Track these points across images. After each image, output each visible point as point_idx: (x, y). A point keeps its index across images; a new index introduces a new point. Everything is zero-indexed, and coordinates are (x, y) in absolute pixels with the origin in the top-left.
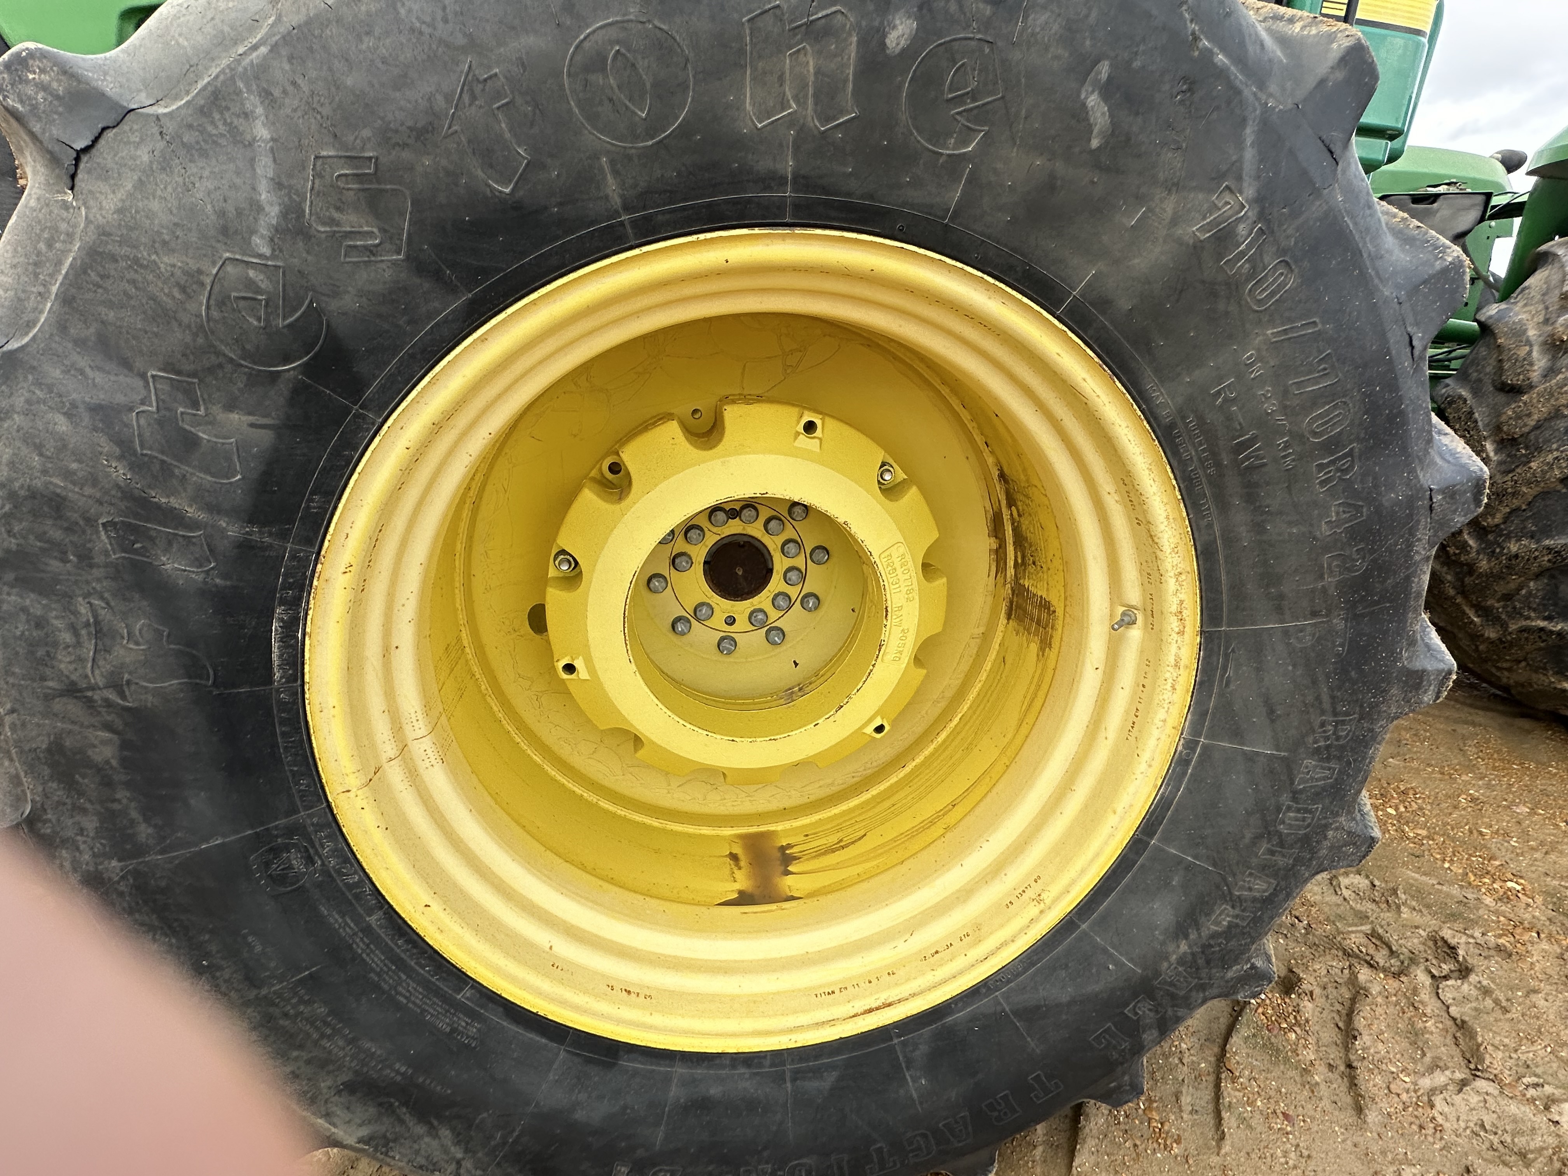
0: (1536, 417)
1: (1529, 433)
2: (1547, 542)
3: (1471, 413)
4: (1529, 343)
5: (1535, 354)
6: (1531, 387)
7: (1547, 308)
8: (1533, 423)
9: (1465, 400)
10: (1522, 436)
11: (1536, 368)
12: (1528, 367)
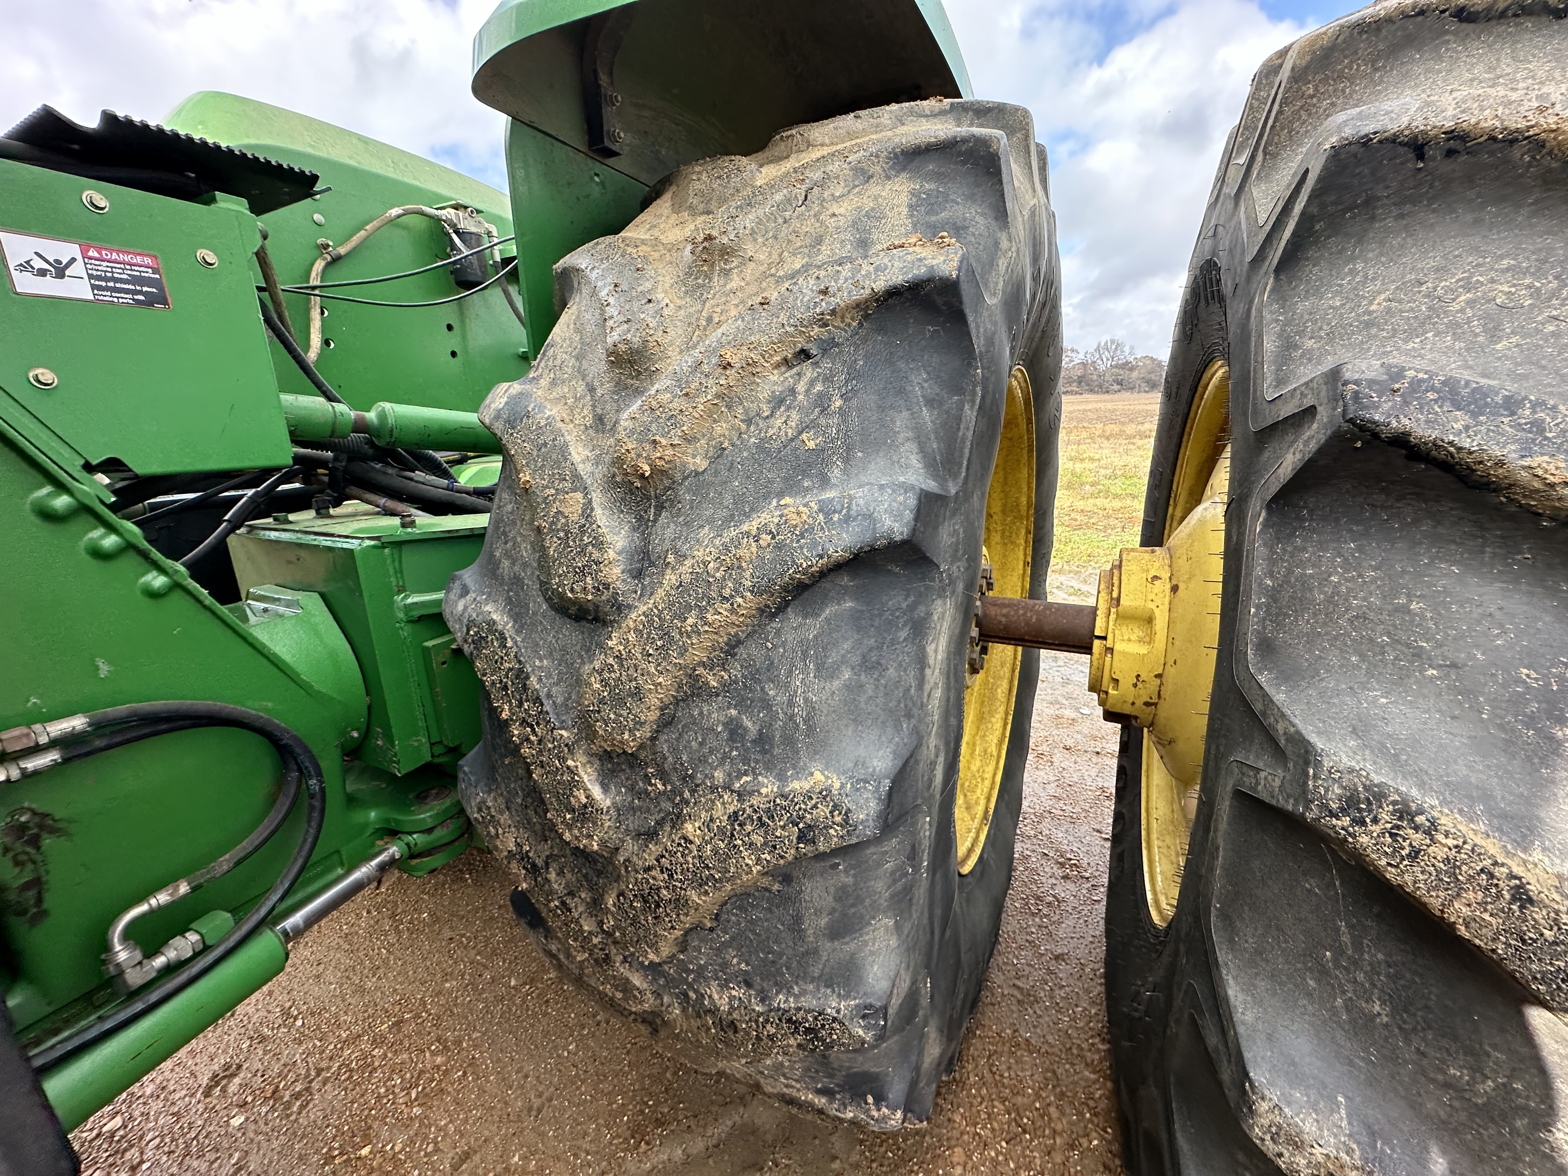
0: (653, 700)
1: (653, 739)
2: (780, 1000)
3: (521, 676)
4: (578, 484)
5: (601, 516)
6: (620, 608)
7: (592, 390)
8: (653, 716)
9: (503, 638)
10: (642, 747)
11: (611, 554)
12: (596, 555)
